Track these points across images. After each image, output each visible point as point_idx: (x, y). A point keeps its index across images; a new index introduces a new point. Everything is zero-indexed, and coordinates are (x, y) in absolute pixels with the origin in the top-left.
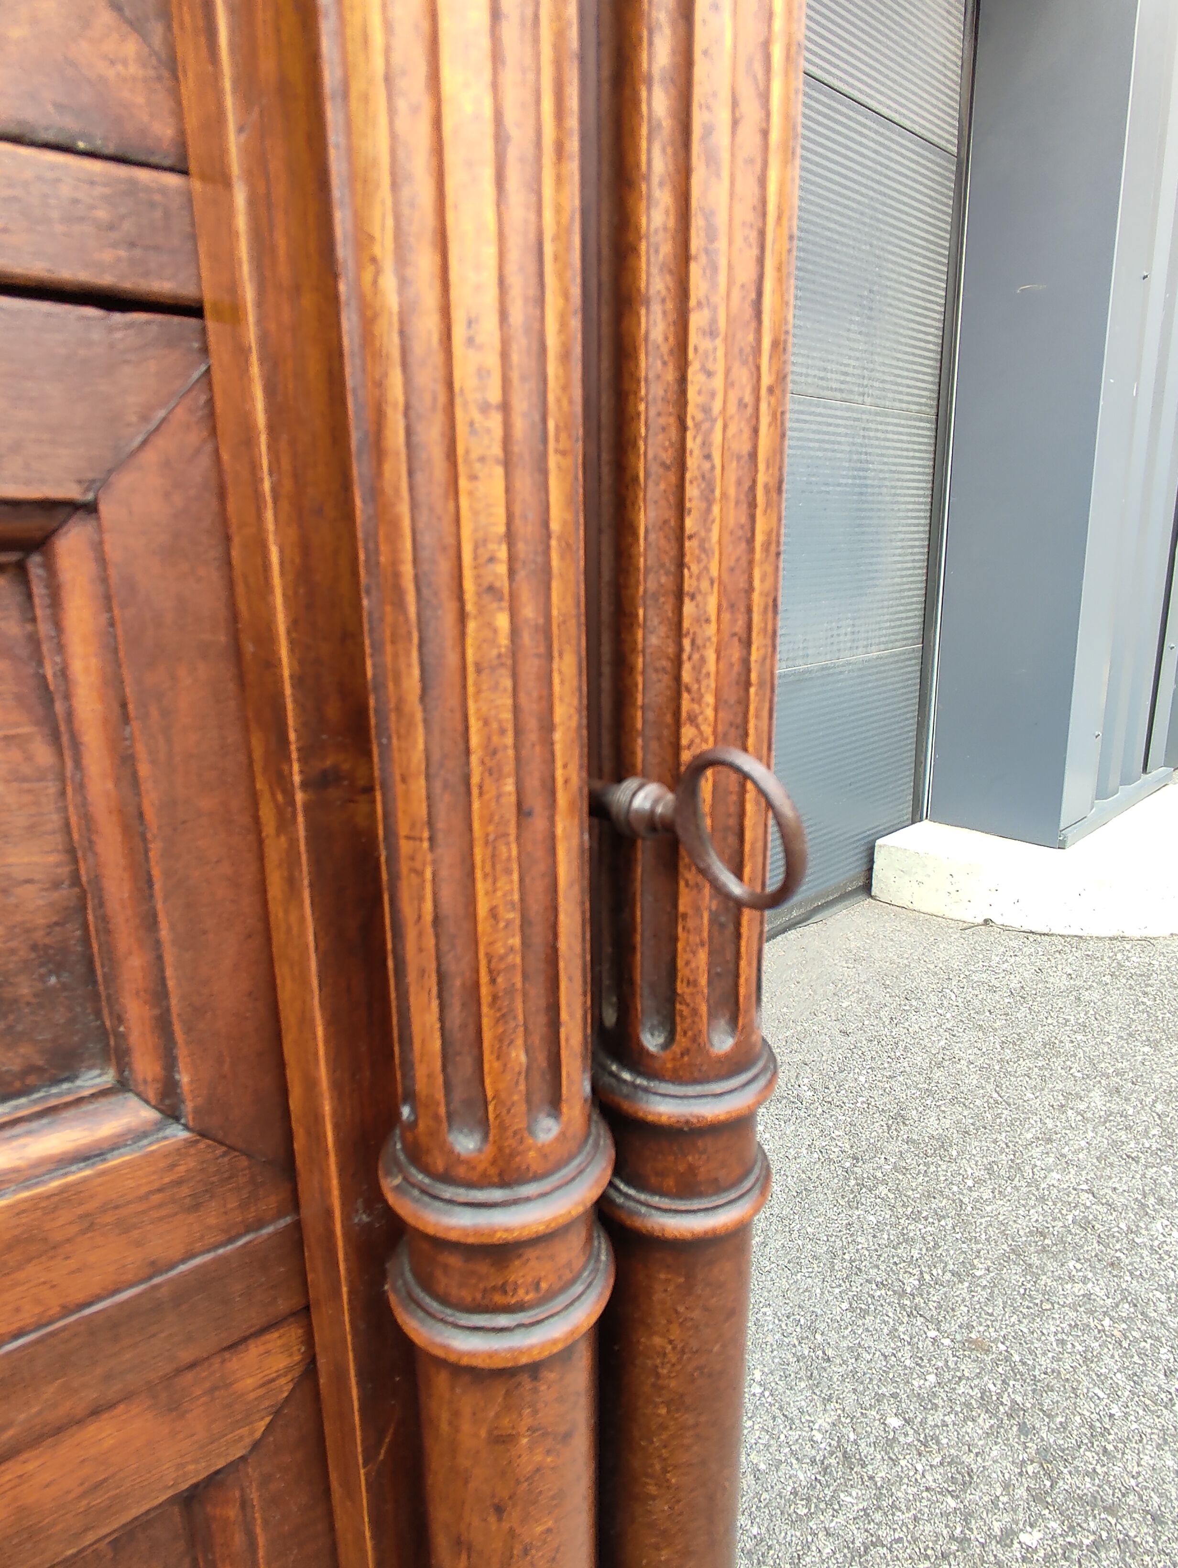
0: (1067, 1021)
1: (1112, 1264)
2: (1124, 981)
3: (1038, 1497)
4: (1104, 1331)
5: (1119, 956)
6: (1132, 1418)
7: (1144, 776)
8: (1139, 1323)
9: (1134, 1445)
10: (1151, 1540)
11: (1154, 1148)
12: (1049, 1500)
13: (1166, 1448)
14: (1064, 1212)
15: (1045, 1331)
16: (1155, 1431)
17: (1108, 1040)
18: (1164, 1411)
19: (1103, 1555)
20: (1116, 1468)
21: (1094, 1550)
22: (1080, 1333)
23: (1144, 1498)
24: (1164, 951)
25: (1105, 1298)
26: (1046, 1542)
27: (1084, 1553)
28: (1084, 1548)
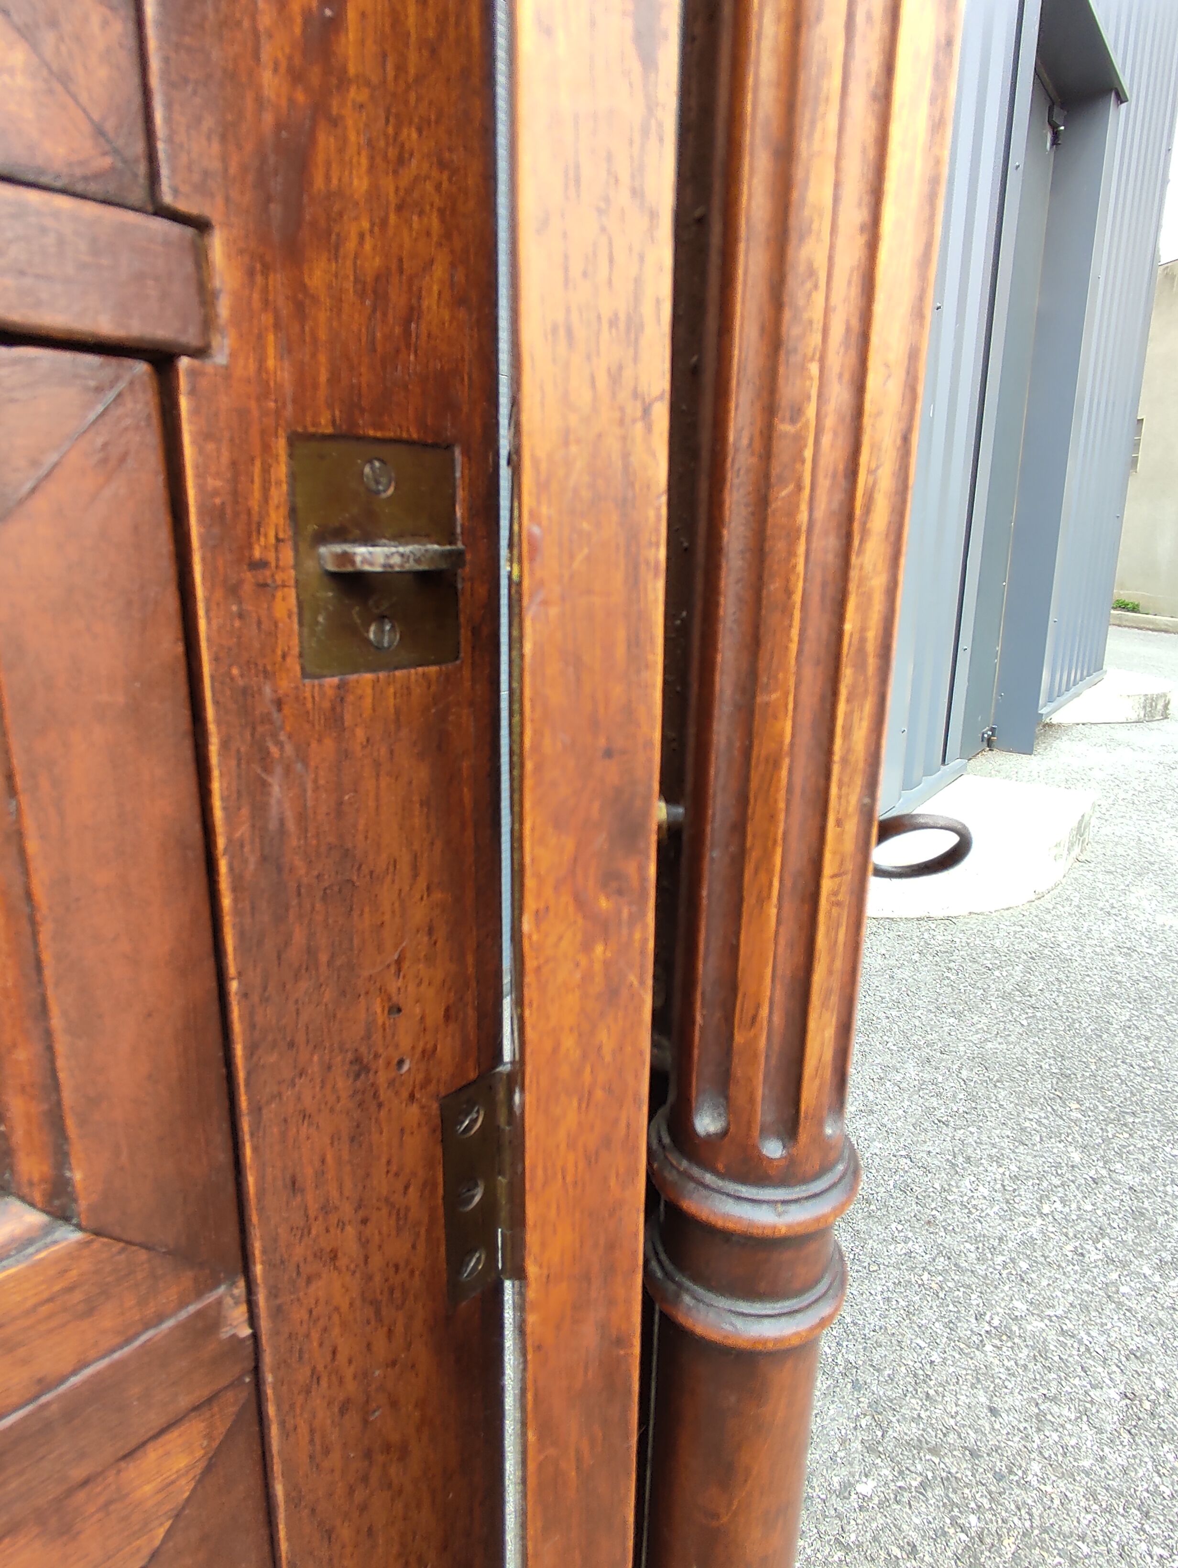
0: (883, 998)
1: (929, 1222)
2: (931, 958)
3: (871, 1448)
4: (923, 1285)
5: (926, 935)
6: (949, 1362)
7: (943, 768)
8: (952, 1273)
9: (952, 1387)
10: (969, 1473)
11: (961, 1111)
12: (881, 1449)
13: (979, 1386)
14: (886, 1178)
15: (872, 1292)
16: (969, 1372)
17: (918, 1013)
18: (977, 1352)
19: (930, 1495)
20: (937, 1411)
21: (922, 1490)
22: (903, 1290)
23: (963, 1435)
24: (964, 928)
25: (923, 1254)
26: (879, 1489)
27: (913, 1494)
28: (913, 1489)
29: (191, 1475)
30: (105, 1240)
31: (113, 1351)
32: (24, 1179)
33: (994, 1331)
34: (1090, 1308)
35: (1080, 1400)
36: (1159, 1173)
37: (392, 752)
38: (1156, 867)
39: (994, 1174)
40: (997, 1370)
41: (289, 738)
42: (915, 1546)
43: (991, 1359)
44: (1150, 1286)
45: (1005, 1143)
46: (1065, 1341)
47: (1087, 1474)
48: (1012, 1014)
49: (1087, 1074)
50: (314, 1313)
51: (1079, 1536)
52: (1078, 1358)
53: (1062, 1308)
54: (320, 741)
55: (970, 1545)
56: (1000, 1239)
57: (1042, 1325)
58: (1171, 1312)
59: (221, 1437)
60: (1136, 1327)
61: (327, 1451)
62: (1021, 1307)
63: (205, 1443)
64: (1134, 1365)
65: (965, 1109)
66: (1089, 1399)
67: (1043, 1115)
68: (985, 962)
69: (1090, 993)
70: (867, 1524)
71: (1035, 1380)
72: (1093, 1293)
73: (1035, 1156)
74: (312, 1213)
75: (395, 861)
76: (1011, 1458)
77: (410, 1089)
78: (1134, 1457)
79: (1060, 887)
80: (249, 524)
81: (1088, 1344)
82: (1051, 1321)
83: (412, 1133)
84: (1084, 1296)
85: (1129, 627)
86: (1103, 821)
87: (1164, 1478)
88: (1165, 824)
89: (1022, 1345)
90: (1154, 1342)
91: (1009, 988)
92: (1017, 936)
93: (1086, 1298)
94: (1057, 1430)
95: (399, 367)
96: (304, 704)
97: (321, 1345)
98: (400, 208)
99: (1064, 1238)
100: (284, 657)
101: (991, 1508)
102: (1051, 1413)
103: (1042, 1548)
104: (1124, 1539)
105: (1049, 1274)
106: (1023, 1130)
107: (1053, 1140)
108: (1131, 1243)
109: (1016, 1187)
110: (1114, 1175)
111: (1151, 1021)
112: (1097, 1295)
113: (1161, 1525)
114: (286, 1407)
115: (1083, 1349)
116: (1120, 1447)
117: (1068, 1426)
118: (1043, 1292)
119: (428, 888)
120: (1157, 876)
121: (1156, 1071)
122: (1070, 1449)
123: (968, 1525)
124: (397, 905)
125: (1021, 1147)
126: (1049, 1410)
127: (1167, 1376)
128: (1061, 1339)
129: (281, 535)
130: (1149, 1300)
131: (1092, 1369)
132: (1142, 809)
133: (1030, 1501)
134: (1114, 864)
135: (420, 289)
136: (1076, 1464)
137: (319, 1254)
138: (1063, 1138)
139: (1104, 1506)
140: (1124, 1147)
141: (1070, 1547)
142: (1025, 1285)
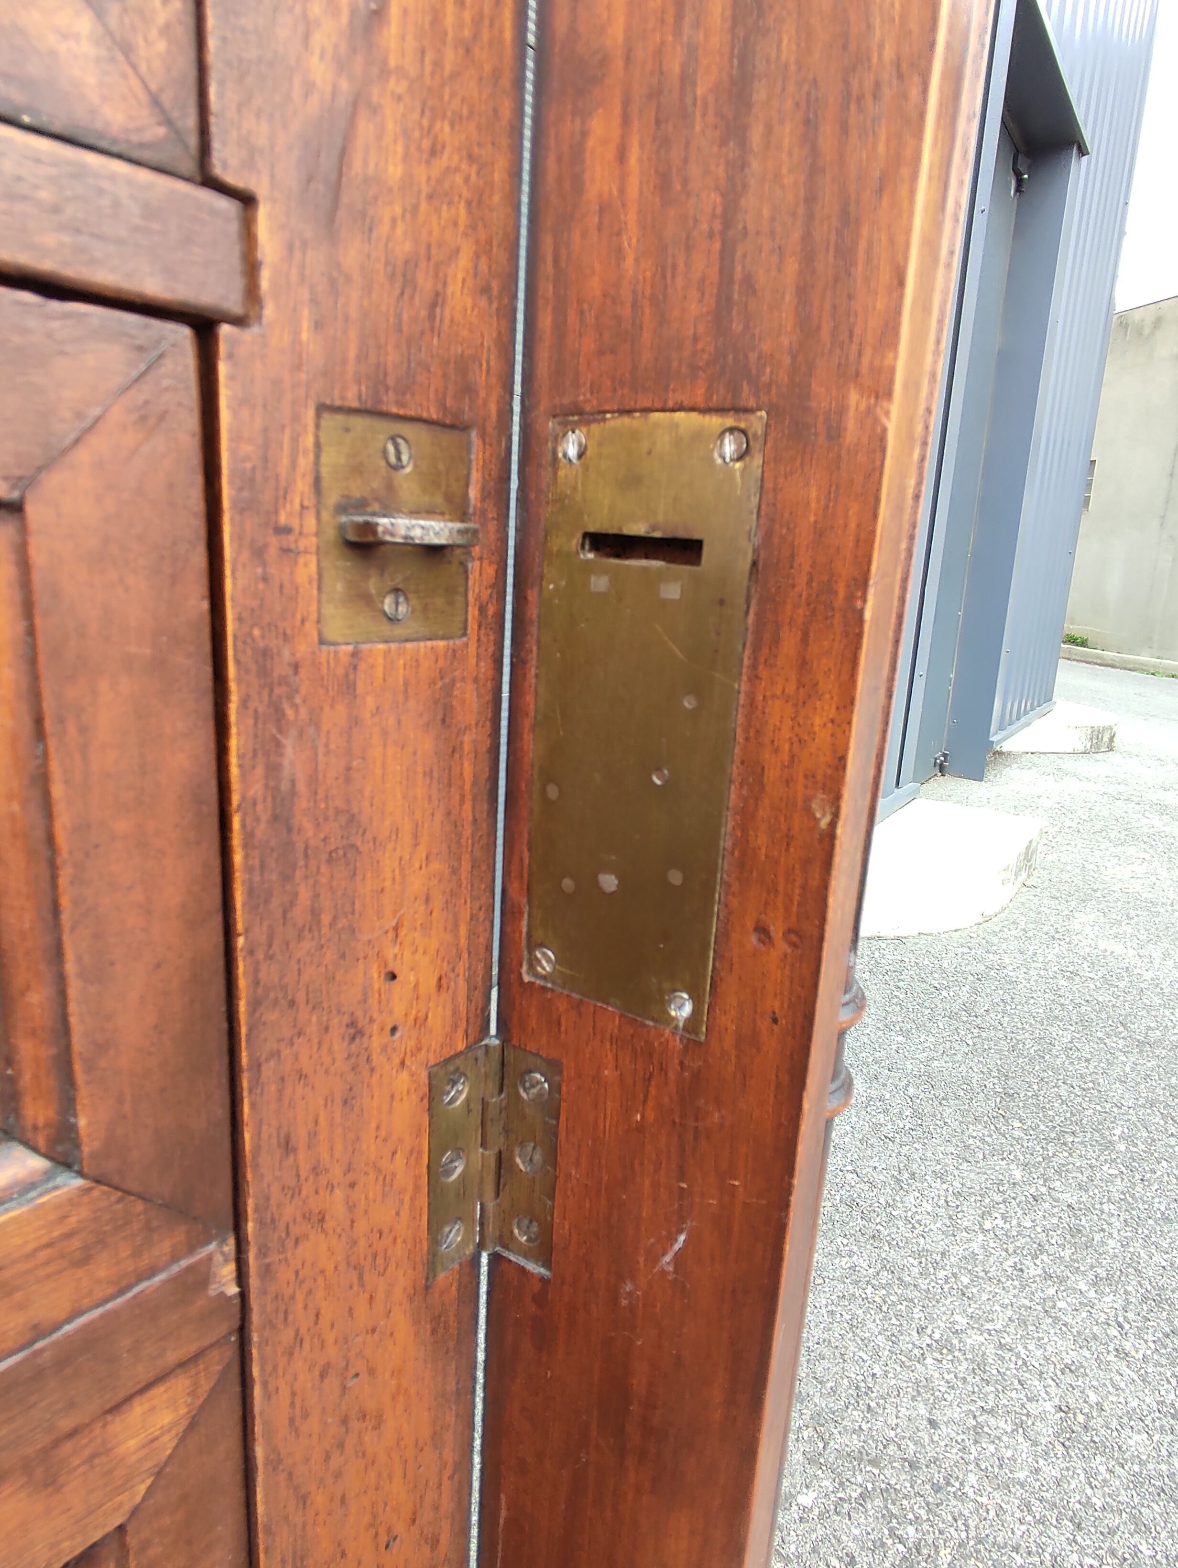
1: (874, 1237)
2: (881, 977)
3: (813, 1459)
4: (867, 1298)
5: (877, 954)
6: (891, 1375)
7: (896, 791)
8: (896, 1288)
9: (893, 1400)
10: (908, 1485)
11: (907, 1128)
12: (822, 1460)
13: (919, 1399)
14: (833, 1193)
15: (817, 1305)
16: (910, 1384)
17: (867, 1031)
18: (918, 1365)
19: (869, 1506)
20: (878, 1423)
21: (862, 1502)
22: (847, 1303)
23: (902, 1447)
24: (913, 948)
25: (867, 1268)
26: (820, 1501)
27: (853, 1505)
28: (853, 1501)
29: (174, 1432)
30: (105, 1188)
31: (106, 1301)
32: (29, 1123)
33: (934, 1344)
34: (1028, 1323)
35: (1016, 1413)
36: (1096, 1191)
37: (399, 722)
38: (1098, 894)
39: (938, 1190)
40: (937, 1383)
41: (304, 702)
42: (853, 1557)
43: (932, 1372)
44: (1085, 1301)
45: (948, 1160)
46: (1003, 1355)
47: (1022, 1486)
48: (958, 1033)
49: (1030, 1094)
50: (300, 1273)
51: (1013, 1547)
52: (1014, 1371)
53: (1000, 1322)
54: (332, 707)
55: (907, 1555)
56: (943, 1254)
57: (981, 1339)
58: (1105, 1327)
59: (205, 1395)
60: (1072, 1341)
61: (306, 1415)
62: (961, 1320)
63: (189, 1400)
64: (1069, 1378)
65: (911, 1126)
66: (1025, 1411)
67: (986, 1133)
68: (933, 982)
69: (1034, 1014)
70: (807, 1535)
71: (974, 1392)
72: (1030, 1308)
73: (979, 1173)
74: (303, 1174)
75: (397, 829)
76: (949, 1469)
77: (402, 1056)
78: (1068, 1469)
79: (1007, 911)
80: (277, 489)
81: (1025, 1357)
82: (990, 1335)
83: (401, 1100)
84: (1022, 1311)
85: (1077, 661)
86: (1050, 848)
87: (1096, 1490)
88: (1108, 853)
89: (962, 1358)
90: (1089, 1356)
91: (956, 1007)
92: (965, 957)
93: (1024, 1313)
94: (993, 1442)
95: (423, 349)
96: (320, 669)
97: (306, 1307)
98: (430, 197)
99: (1004, 1254)
100: (303, 621)
101: (928, 1520)
102: (988, 1426)
103: (977, 1559)
104: (1057, 1550)
105: (989, 1289)
106: (967, 1147)
107: (995, 1158)
108: (1068, 1260)
109: (958, 1203)
110: (1053, 1193)
111: (1091, 1044)
112: (1035, 1310)
113: (1092, 1536)
114: (269, 1368)
115: (1020, 1362)
116: (1054, 1460)
117: (1005, 1438)
118: (983, 1307)
119: (427, 858)
120: (1099, 903)
121: (1095, 1092)
122: (1006, 1461)
123: (906, 1536)
124: (397, 872)
125: (965, 1164)
126: (986, 1422)
127: (1100, 1389)
128: (1000, 1352)
129: (306, 503)
130: (1084, 1315)
131: (1029, 1382)
132: (1086, 837)
133: (966, 1513)
134: (1058, 890)
135: (446, 276)
136: (1011, 1476)
137: (307, 1215)
138: (1005, 1156)
139: (1038, 1517)
140: (1063, 1165)
141: (1004, 1558)
142: (966, 1299)
